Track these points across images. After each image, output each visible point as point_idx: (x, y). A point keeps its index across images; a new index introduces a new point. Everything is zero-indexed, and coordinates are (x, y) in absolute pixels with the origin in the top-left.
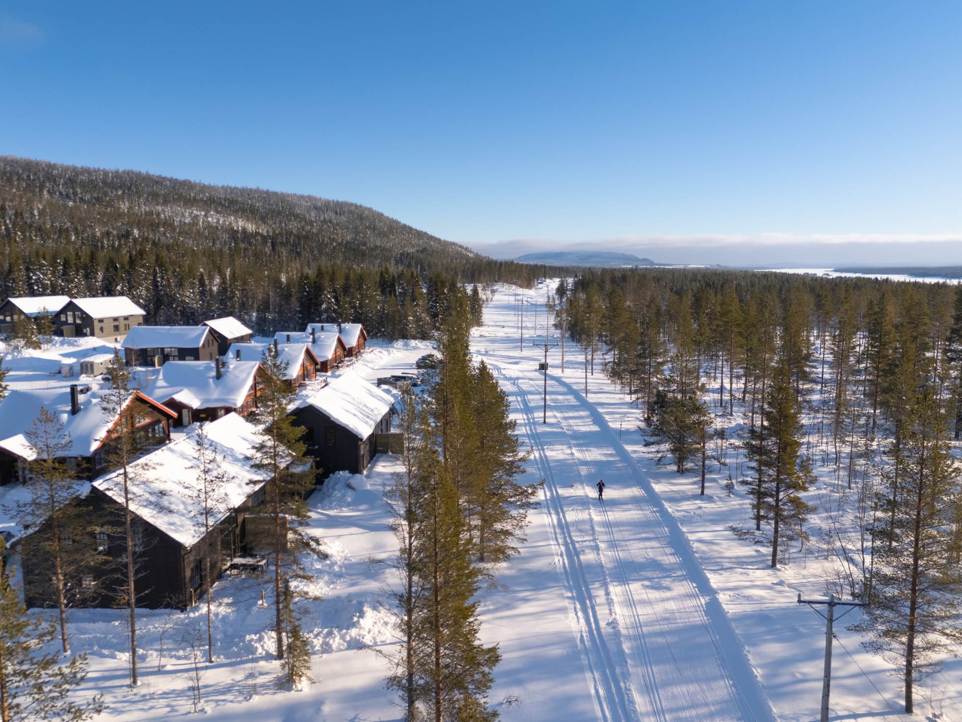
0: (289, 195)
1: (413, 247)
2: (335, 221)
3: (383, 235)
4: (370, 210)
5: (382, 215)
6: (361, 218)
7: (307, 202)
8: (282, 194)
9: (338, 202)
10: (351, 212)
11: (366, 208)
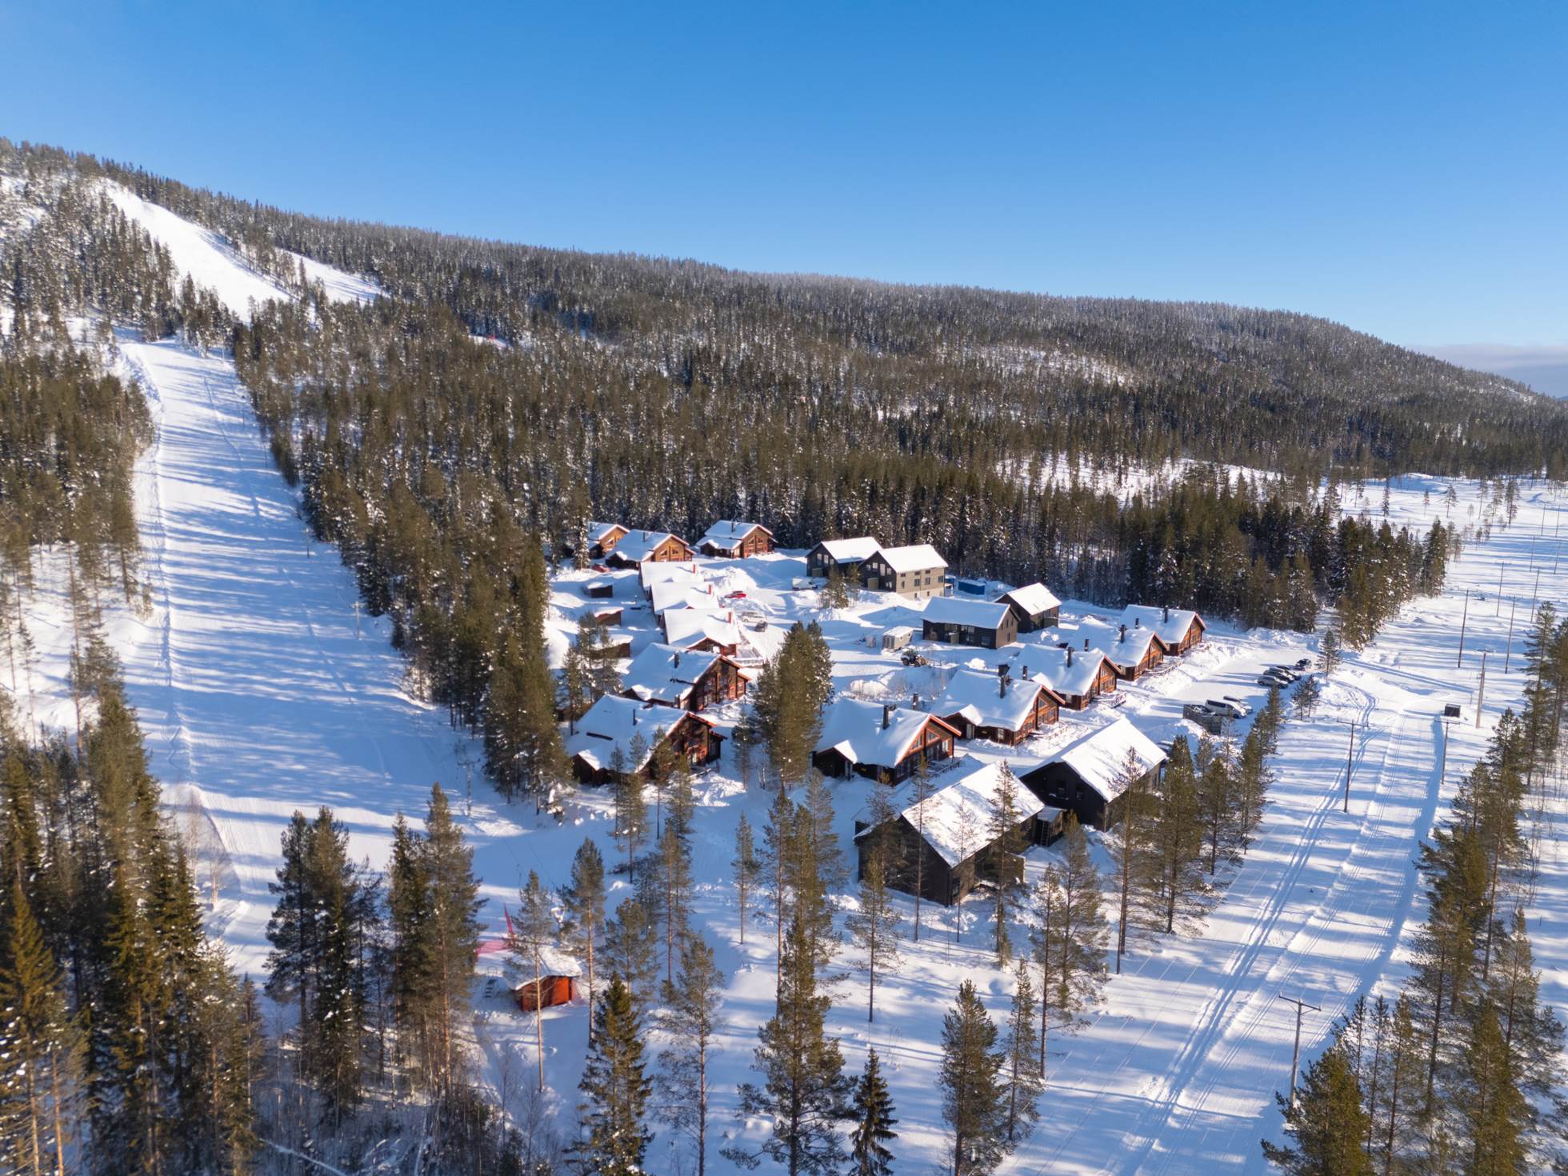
0: (1180, 306)
1: (1396, 391)
2: (1252, 350)
3: (1341, 371)
4: (1323, 322)
5: (1346, 329)
6: (1302, 340)
7: (1209, 316)
8: (1170, 305)
9: (1264, 313)
10: (1284, 331)
11: (1315, 320)
